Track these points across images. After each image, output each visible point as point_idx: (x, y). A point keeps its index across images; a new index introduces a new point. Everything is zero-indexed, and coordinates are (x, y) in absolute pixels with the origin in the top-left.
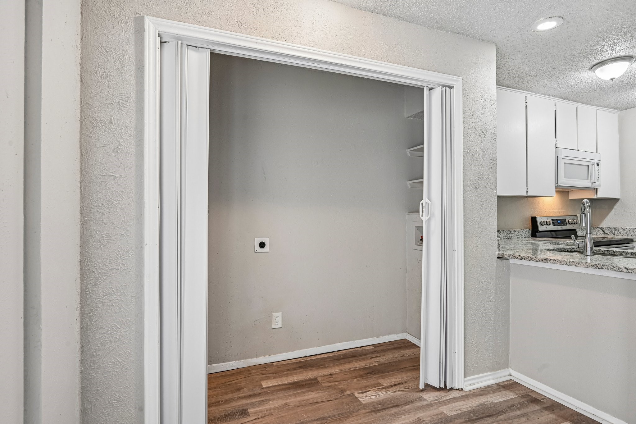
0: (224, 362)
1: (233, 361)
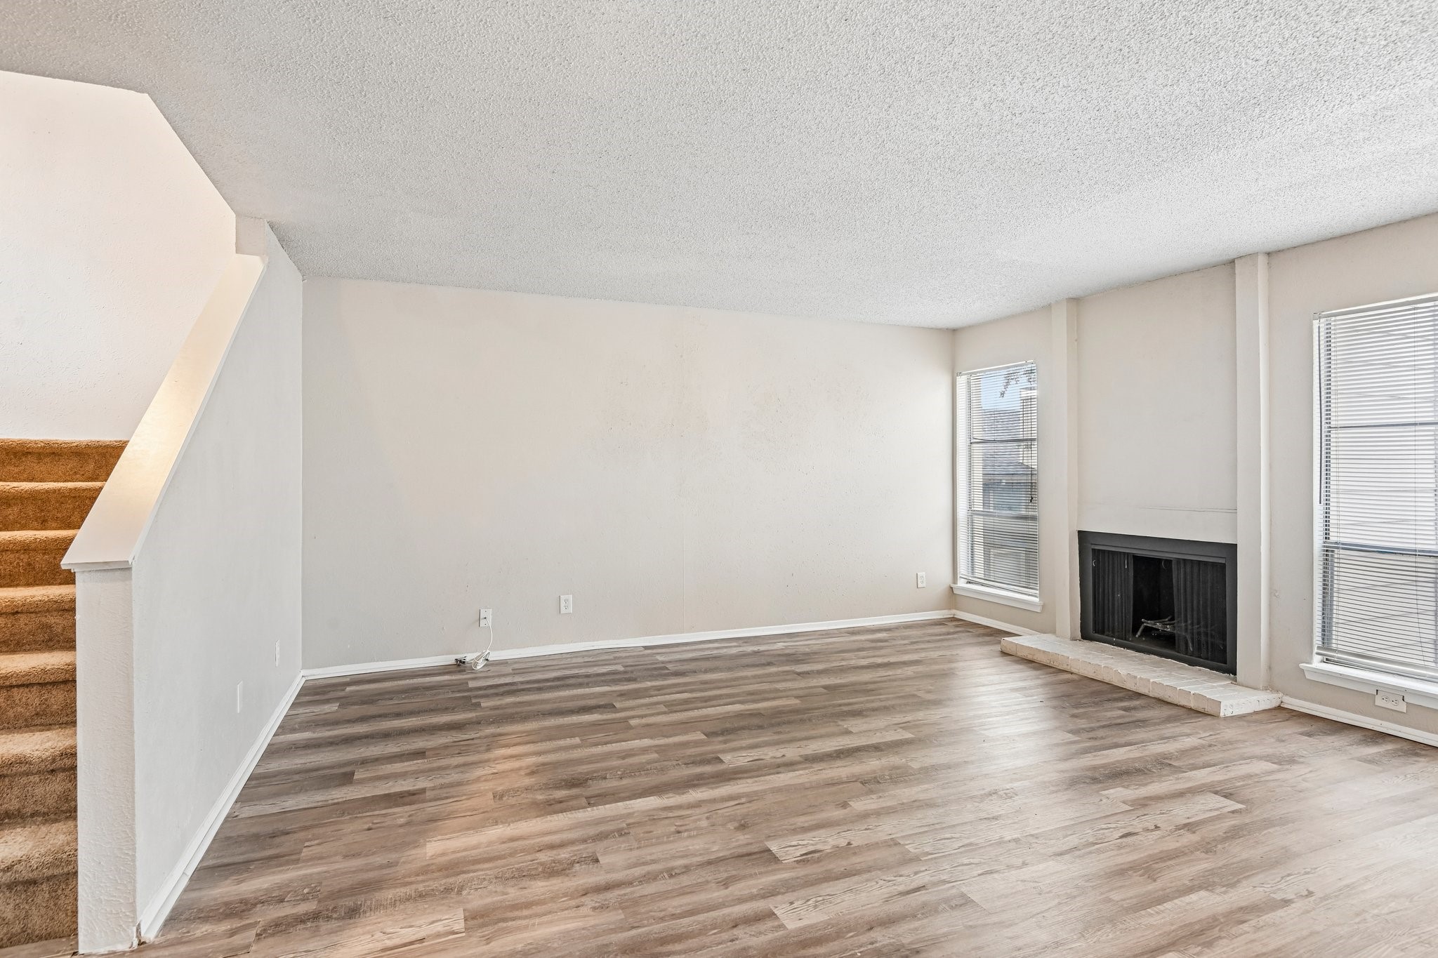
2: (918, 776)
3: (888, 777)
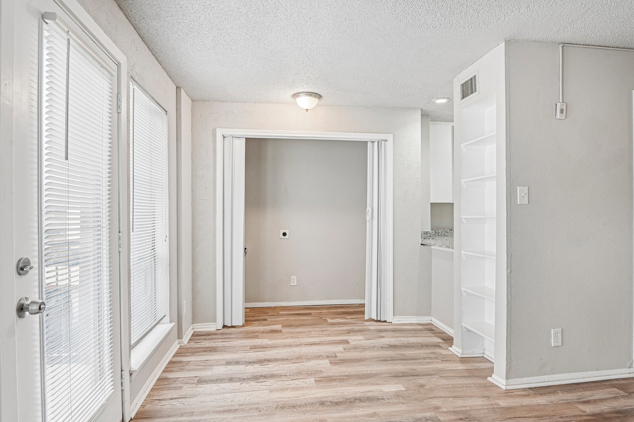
0: (262, 302)
1: (267, 302)
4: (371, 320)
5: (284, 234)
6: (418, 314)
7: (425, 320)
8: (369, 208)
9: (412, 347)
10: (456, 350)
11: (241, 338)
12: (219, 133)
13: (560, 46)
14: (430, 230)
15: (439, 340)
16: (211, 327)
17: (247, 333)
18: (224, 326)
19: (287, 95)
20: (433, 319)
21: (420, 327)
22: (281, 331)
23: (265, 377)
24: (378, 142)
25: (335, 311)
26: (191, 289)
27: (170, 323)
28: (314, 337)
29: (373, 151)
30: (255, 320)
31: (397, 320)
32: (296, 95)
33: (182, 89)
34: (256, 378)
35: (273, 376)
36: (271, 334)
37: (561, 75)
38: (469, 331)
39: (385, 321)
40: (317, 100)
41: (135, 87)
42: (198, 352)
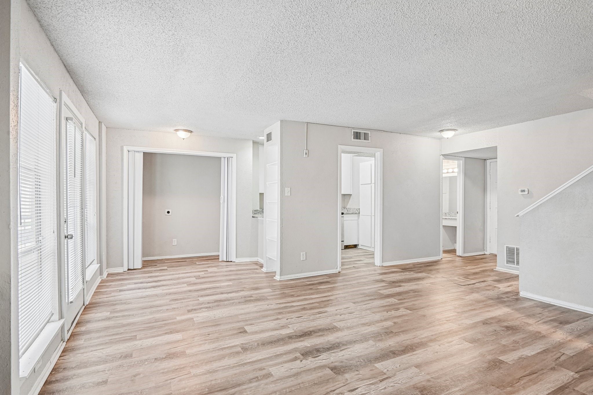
0: (152, 257)
1: (156, 256)
2: (369, 336)
3: (383, 335)
4: (223, 261)
5: (168, 212)
6: (250, 257)
7: (254, 259)
8: (222, 196)
9: (243, 270)
10: (264, 270)
11: (141, 274)
12: (125, 149)
13: (306, 124)
14: (259, 209)
15: (259, 267)
16: (120, 270)
17: (145, 271)
18: (129, 270)
19: (172, 130)
20: (259, 259)
21: (251, 263)
22: (167, 269)
23: (159, 286)
24: (227, 158)
25: (202, 259)
26: (106, 247)
27: (97, 264)
28: (187, 270)
29: (224, 163)
30: (149, 266)
31: (237, 260)
32: (177, 130)
33: (103, 123)
34: (154, 287)
35: (163, 286)
36: (160, 271)
37: (306, 137)
38: (270, 259)
39: (232, 261)
40: (190, 134)
41: (86, 133)
42: (114, 281)
